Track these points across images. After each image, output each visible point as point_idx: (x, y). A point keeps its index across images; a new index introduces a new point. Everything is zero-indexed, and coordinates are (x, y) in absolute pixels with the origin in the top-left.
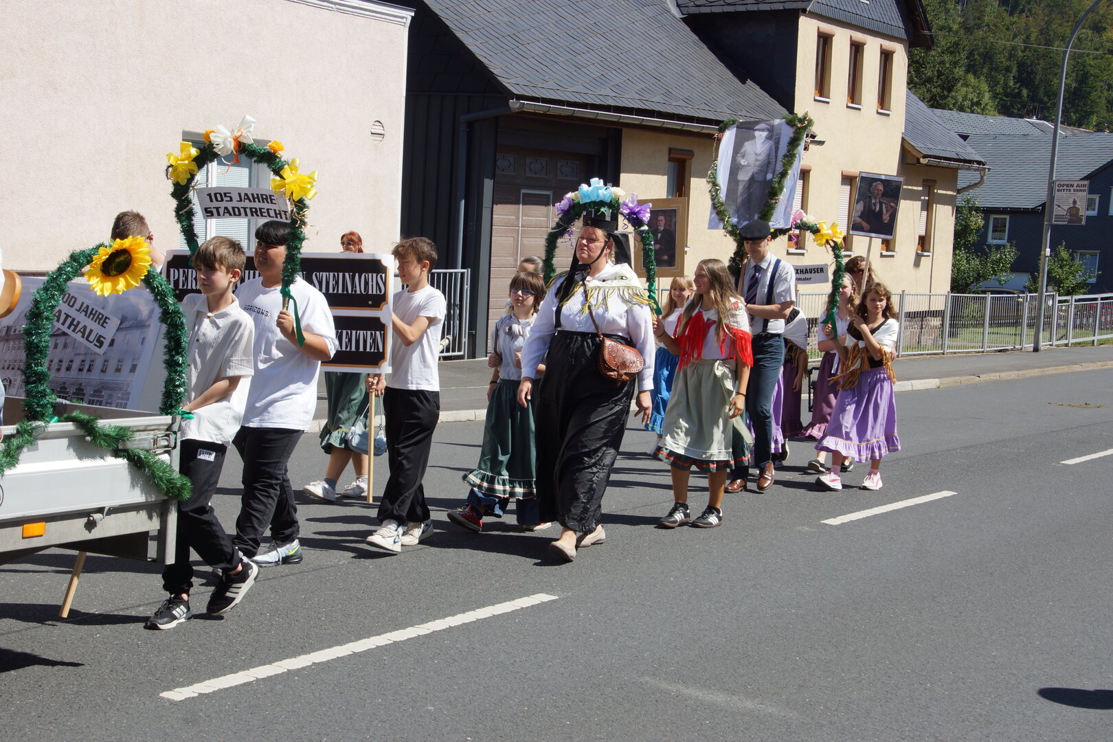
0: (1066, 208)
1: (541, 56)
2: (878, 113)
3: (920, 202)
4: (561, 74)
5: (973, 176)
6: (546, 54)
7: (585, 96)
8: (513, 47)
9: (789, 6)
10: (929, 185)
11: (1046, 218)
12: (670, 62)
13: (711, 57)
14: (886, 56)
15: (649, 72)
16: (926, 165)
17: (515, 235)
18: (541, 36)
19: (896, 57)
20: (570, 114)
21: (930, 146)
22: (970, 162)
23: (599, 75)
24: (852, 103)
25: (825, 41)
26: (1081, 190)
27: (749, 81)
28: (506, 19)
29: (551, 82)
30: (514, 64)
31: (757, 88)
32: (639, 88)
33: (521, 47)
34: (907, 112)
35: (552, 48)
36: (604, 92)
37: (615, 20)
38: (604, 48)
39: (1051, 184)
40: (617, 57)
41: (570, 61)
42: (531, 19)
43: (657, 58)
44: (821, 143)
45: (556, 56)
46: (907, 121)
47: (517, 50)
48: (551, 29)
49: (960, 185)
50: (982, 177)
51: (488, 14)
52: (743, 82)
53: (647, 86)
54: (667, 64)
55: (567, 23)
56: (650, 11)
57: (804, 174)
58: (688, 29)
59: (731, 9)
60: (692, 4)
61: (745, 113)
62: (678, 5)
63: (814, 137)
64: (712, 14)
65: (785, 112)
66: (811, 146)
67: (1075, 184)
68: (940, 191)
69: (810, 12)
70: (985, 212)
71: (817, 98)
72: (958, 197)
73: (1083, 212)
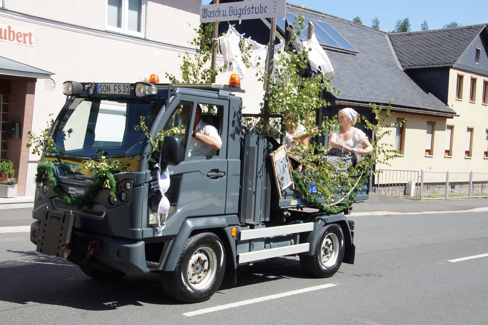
1: (348, 85)
2: (482, 105)
4: (355, 91)
6: (350, 84)
7: (364, 99)
8: (338, 82)
9: (446, 65)
12: (398, 87)
13: (415, 84)
14: (486, 83)
15: (390, 90)
18: (349, 78)
20: (358, 105)
23: (370, 91)
24: (472, 101)
25: (460, 78)
27: (429, 93)
28: (335, 72)
29: (351, 94)
31: (433, 96)
32: (385, 96)
33: (341, 82)
35: (352, 82)
36: (372, 98)
37: (377, 72)
38: (373, 82)
40: (378, 85)
41: (359, 86)
42: (345, 72)
43: (393, 85)
44: (458, 116)
45: (354, 85)
48: (353, 76)
52: (427, 93)
53: (389, 95)
54: (397, 87)
55: (358, 73)
56: (391, 68)
57: (451, 128)
58: (406, 74)
59: (423, 67)
60: (408, 65)
61: (427, 105)
62: (402, 66)
63: (455, 114)
64: (415, 69)
65: (444, 104)
66: (454, 117)
69: (454, 67)
71: (457, 99)
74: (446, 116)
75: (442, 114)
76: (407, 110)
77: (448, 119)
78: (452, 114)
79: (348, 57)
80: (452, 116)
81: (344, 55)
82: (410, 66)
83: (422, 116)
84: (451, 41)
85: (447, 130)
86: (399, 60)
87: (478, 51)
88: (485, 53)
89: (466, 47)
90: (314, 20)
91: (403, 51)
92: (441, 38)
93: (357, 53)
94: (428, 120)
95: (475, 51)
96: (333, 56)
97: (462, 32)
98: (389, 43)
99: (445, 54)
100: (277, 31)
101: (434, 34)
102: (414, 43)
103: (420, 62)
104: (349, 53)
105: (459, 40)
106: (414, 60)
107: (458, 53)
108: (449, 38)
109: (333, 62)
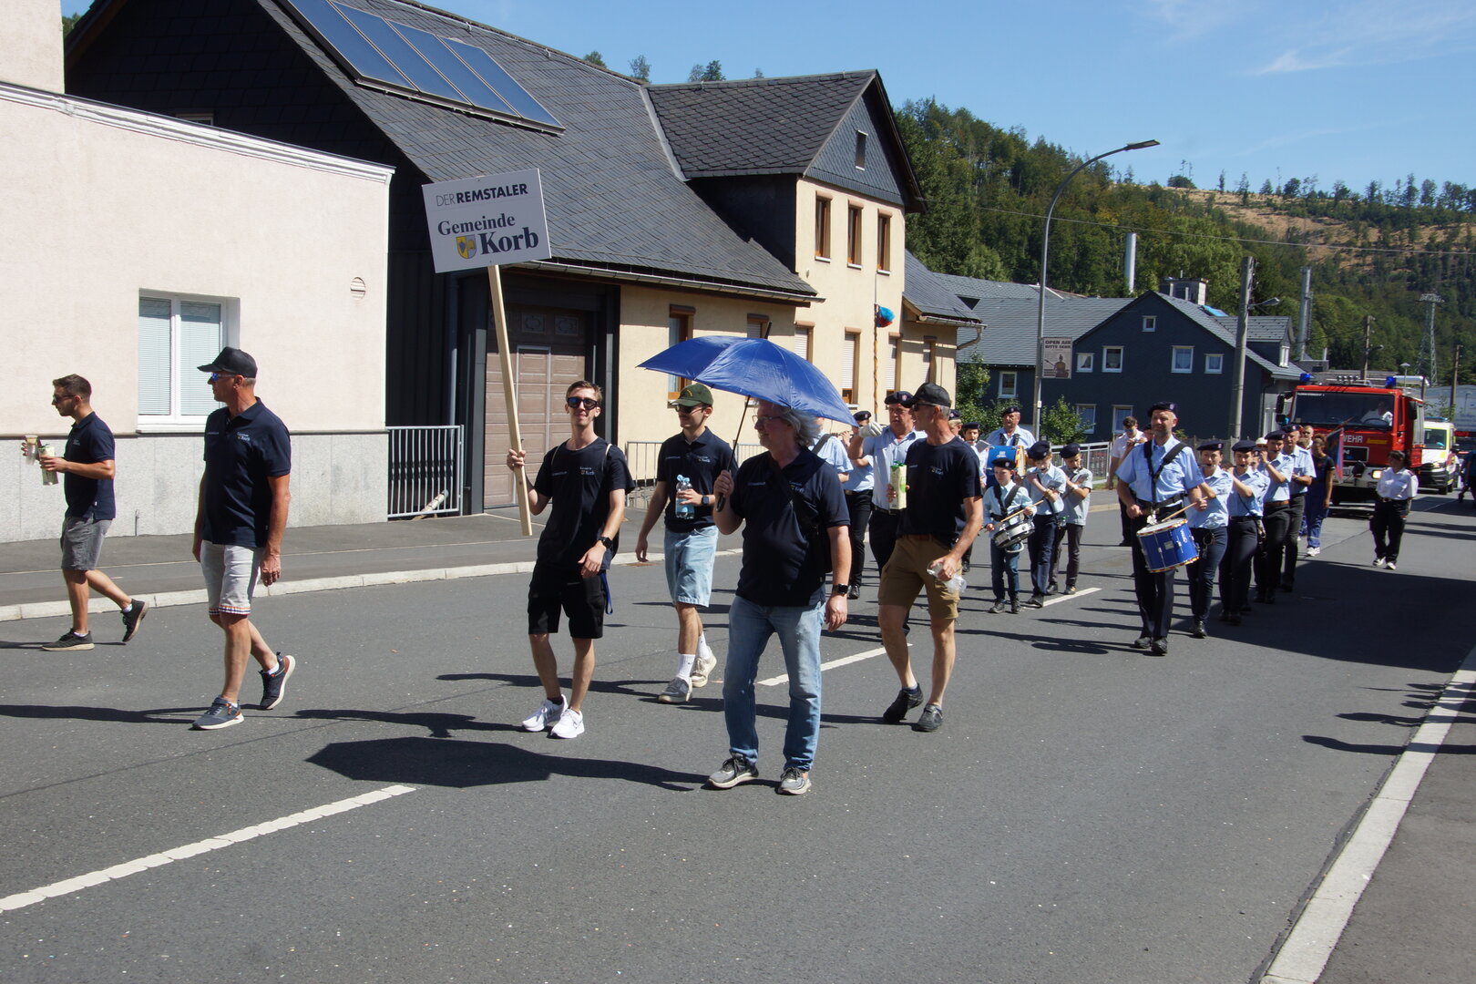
0: (1054, 363)
2: (878, 273)
3: (919, 357)
5: (972, 335)
7: (579, 253)
9: (786, 170)
10: (930, 342)
11: (1036, 372)
12: (671, 223)
13: (713, 217)
14: (884, 220)
15: (649, 232)
16: (926, 324)
19: (892, 221)
21: (930, 305)
22: (966, 319)
23: (596, 233)
24: (853, 263)
25: (823, 205)
26: (1066, 347)
27: (752, 240)
31: (760, 248)
32: (638, 247)
34: (907, 274)
36: (599, 249)
37: (616, 182)
38: (602, 208)
39: (1039, 339)
40: (617, 217)
43: (657, 218)
44: (822, 300)
46: (908, 281)
49: (959, 343)
50: (979, 335)
52: (746, 240)
53: (646, 244)
54: (668, 224)
56: (652, 174)
57: (807, 330)
58: (693, 192)
59: (732, 173)
60: (695, 168)
61: (745, 271)
62: (682, 170)
63: (815, 294)
64: (715, 178)
65: (786, 270)
66: (812, 303)
67: (1061, 340)
68: (940, 345)
69: (806, 176)
70: (995, 369)
71: (818, 258)
72: (958, 352)
73: (1068, 367)
74: (791, 299)
75: (783, 296)
76: (695, 283)
77: (798, 309)
78: (807, 296)
79: (536, 140)
80: (806, 301)
81: (522, 134)
82: (703, 170)
83: (732, 301)
84: (798, 108)
85: (796, 336)
86: (675, 155)
87: (861, 138)
88: (878, 143)
89: (834, 126)
90: (439, 37)
91: (684, 132)
92: (774, 101)
93: (562, 130)
94: (750, 312)
95: (853, 139)
96: (494, 136)
97: (822, 87)
98: (649, 108)
99: (784, 142)
100: (328, 59)
101: (756, 90)
102: (708, 113)
103: (727, 162)
104: (539, 131)
105: (815, 109)
106: (711, 155)
107: (817, 139)
108: (791, 101)
109: (493, 153)
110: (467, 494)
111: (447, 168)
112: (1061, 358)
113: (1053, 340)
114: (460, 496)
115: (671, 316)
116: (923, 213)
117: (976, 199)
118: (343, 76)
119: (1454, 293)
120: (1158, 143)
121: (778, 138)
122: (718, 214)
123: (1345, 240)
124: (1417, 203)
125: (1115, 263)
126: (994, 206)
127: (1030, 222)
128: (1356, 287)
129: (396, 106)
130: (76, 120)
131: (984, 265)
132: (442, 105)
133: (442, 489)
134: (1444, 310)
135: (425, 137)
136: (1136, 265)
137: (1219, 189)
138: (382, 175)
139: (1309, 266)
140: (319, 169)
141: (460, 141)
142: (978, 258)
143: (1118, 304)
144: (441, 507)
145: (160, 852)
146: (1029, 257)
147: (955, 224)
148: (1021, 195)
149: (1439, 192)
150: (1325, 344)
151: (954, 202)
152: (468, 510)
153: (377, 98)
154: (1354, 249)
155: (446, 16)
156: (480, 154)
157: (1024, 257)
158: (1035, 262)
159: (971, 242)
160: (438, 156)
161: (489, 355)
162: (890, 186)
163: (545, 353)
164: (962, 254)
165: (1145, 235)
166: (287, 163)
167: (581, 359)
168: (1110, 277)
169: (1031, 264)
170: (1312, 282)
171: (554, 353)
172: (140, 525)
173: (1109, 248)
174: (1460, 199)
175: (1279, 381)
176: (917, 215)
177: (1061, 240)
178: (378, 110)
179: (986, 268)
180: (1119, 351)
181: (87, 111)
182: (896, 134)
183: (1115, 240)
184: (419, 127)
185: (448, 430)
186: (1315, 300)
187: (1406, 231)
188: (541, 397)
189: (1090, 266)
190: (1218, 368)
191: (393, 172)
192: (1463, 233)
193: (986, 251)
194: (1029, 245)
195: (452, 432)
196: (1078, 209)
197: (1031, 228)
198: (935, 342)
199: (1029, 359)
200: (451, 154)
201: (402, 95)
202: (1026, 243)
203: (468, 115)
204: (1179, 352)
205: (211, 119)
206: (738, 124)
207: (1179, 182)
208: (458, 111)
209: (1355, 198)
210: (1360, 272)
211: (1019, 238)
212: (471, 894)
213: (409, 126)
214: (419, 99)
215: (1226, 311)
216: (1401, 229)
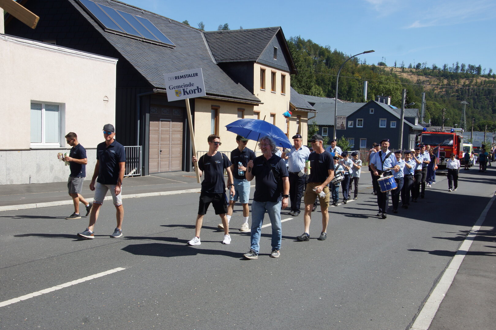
0: (340, 124)
2: (281, 94)
3: (296, 122)
5: (313, 115)
8: (156, 72)
9: (251, 60)
10: (299, 117)
11: (334, 127)
12: (212, 78)
13: (225, 75)
14: (283, 77)
16: (297, 111)
17: (158, 134)
18: (167, 69)
19: (286, 76)
21: (298, 105)
22: (311, 110)
24: (273, 91)
25: (263, 72)
26: (344, 119)
27: (239, 83)
28: (154, 63)
30: (156, 77)
31: (242, 86)
33: (159, 72)
34: (291, 95)
39: (335, 117)
42: (163, 63)
44: (263, 103)
46: (291, 97)
47: (157, 73)
49: (309, 118)
50: (315, 115)
51: (147, 61)
52: (237, 83)
54: (210, 78)
55: (176, 65)
56: (205, 61)
57: (258, 113)
58: (219, 67)
59: (232, 61)
60: (220, 59)
61: (237, 94)
62: (215, 60)
63: (260, 102)
64: (226, 63)
65: (251, 94)
66: (259, 105)
67: (342, 117)
68: (302, 118)
69: (257, 62)
70: (320, 126)
71: (261, 89)
72: (308, 121)
73: (345, 126)
74: (252, 103)
75: (249, 102)
76: (220, 98)
77: (255, 107)
78: (258, 102)
79: (166, 50)
80: (257, 104)
81: (162, 48)
82: (221, 60)
83: (232, 104)
84: (254, 39)
85: (254, 115)
86: (213, 55)
87: (275, 49)
88: (281, 51)
89: (266, 45)
90: (133, 15)
91: (216, 47)
92: (246, 37)
93: (175, 47)
94: (239, 107)
95: (273, 49)
96: (152, 49)
97: (262, 32)
98: (204, 39)
99: (250, 50)
100: (95, 23)
101: (240, 33)
102: (224, 41)
103: (230, 57)
104: (167, 47)
105: (260, 39)
106: (225, 55)
107: (260, 50)
108: (252, 37)
109: (151, 54)
110: (143, 169)
111: (136, 59)
112: (343, 123)
113: (340, 117)
114: (141, 170)
115: (212, 109)
116: (296, 75)
117: (314, 69)
118: (100, 28)
119: (472, 101)
120: (374, 51)
121: (248, 49)
122: (228, 75)
123: (436, 83)
124: (459, 71)
125: (360, 91)
126: (320, 72)
127: (332, 78)
128: (440, 99)
129: (119, 39)
130: (9, 43)
131: (317, 92)
132: (134, 38)
133: (135, 167)
134: (468, 107)
135: (128, 49)
136: (367, 92)
137: (395, 66)
138: (114, 62)
139: (424, 92)
140: (92, 60)
141: (141, 50)
142: (314, 90)
143: (361, 105)
144: (134, 173)
145: (38, 291)
146: (332, 89)
147: (307, 78)
148: (329, 68)
149: (467, 67)
150: (430, 118)
151: (306, 71)
152: (144, 174)
153: (112, 36)
154: (439, 86)
155: (135, 8)
156: (147, 55)
157: (330, 89)
158: (334, 91)
159: (312, 84)
160: (133, 55)
161: (150, 122)
162: (285, 65)
163: (169, 121)
164: (310, 88)
165: (370, 82)
166: (81, 58)
167: (181, 124)
168: (359, 96)
169: (332, 91)
170: (425, 98)
171: (173, 121)
172: (31, 180)
173: (358, 86)
174: (473, 70)
175: (415, 130)
176: (294, 75)
177: (342, 83)
178: (112, 40)
179: (317, 93)
180: (362, 120)
181: (12, 40)
182: (287, 48)
183: (360, 83)
184: (125, 45)
185: (137, 147)
186: (426, 103)
187: (456, 80)
188: (168, 136)
189: (352, 92)
190: (395, 126)
191: (118, 60)
192: (474, 81)
193: (318, 87)
194: (332, 85)
195: (138, 148)
196: (348, 73)
197: (332, 79)
198: (301, 118)
199: (332, 123)
200: (137, 54)
201: (121, 35)
202: (331, 84)
203: (143, 41)
204: (382, 120)
205: (55, 43)
206: (234, 45)
207: (381, 64)
208: (139, 40)
209: (439, 70)
210: (441, 94)
211: (328, 83)
212: (144, 304)
213: (123, 45)
214: (126, 36)
215: (397, 107)
216: (454, 80)
